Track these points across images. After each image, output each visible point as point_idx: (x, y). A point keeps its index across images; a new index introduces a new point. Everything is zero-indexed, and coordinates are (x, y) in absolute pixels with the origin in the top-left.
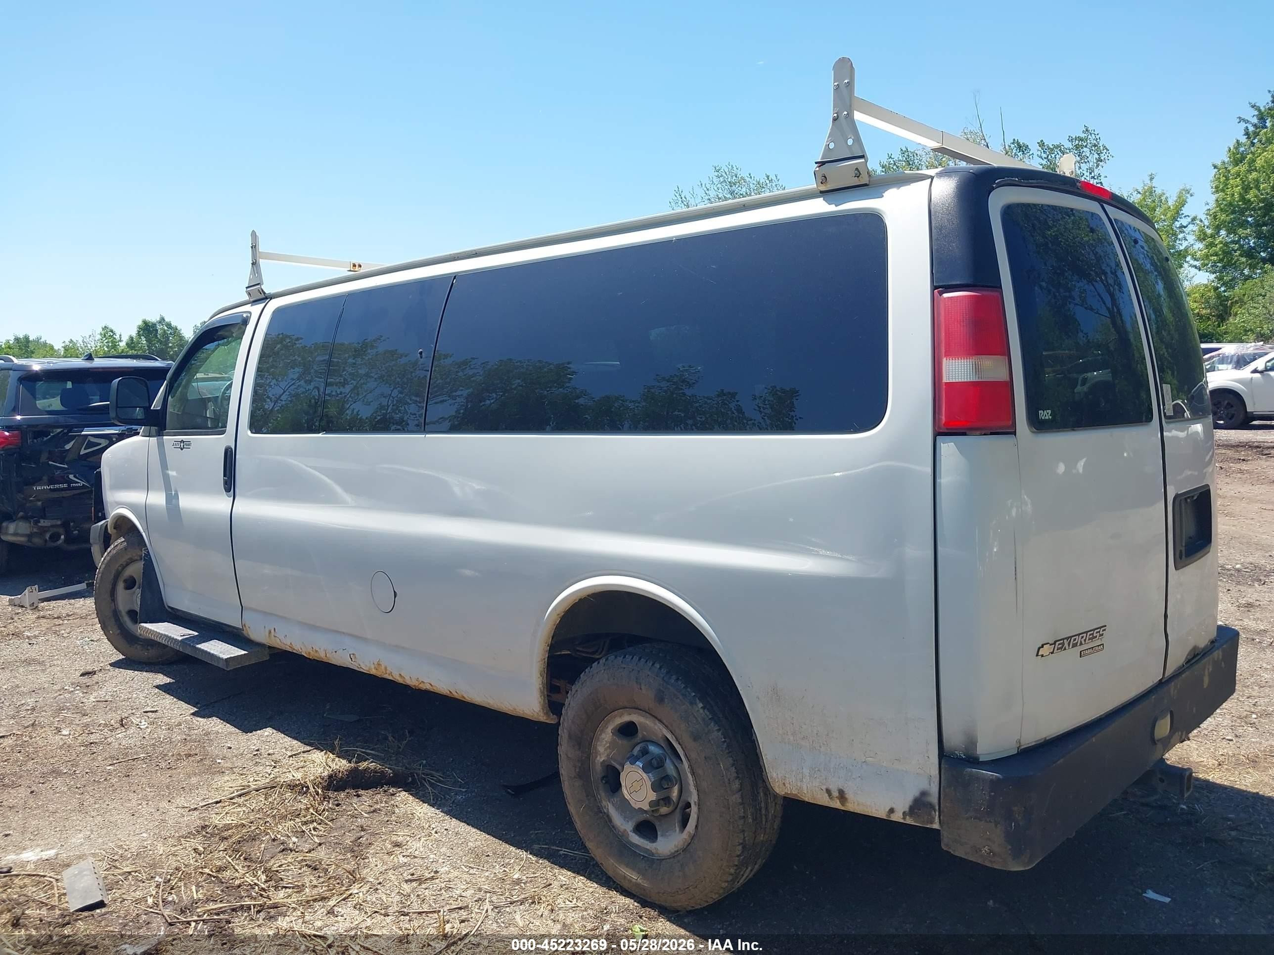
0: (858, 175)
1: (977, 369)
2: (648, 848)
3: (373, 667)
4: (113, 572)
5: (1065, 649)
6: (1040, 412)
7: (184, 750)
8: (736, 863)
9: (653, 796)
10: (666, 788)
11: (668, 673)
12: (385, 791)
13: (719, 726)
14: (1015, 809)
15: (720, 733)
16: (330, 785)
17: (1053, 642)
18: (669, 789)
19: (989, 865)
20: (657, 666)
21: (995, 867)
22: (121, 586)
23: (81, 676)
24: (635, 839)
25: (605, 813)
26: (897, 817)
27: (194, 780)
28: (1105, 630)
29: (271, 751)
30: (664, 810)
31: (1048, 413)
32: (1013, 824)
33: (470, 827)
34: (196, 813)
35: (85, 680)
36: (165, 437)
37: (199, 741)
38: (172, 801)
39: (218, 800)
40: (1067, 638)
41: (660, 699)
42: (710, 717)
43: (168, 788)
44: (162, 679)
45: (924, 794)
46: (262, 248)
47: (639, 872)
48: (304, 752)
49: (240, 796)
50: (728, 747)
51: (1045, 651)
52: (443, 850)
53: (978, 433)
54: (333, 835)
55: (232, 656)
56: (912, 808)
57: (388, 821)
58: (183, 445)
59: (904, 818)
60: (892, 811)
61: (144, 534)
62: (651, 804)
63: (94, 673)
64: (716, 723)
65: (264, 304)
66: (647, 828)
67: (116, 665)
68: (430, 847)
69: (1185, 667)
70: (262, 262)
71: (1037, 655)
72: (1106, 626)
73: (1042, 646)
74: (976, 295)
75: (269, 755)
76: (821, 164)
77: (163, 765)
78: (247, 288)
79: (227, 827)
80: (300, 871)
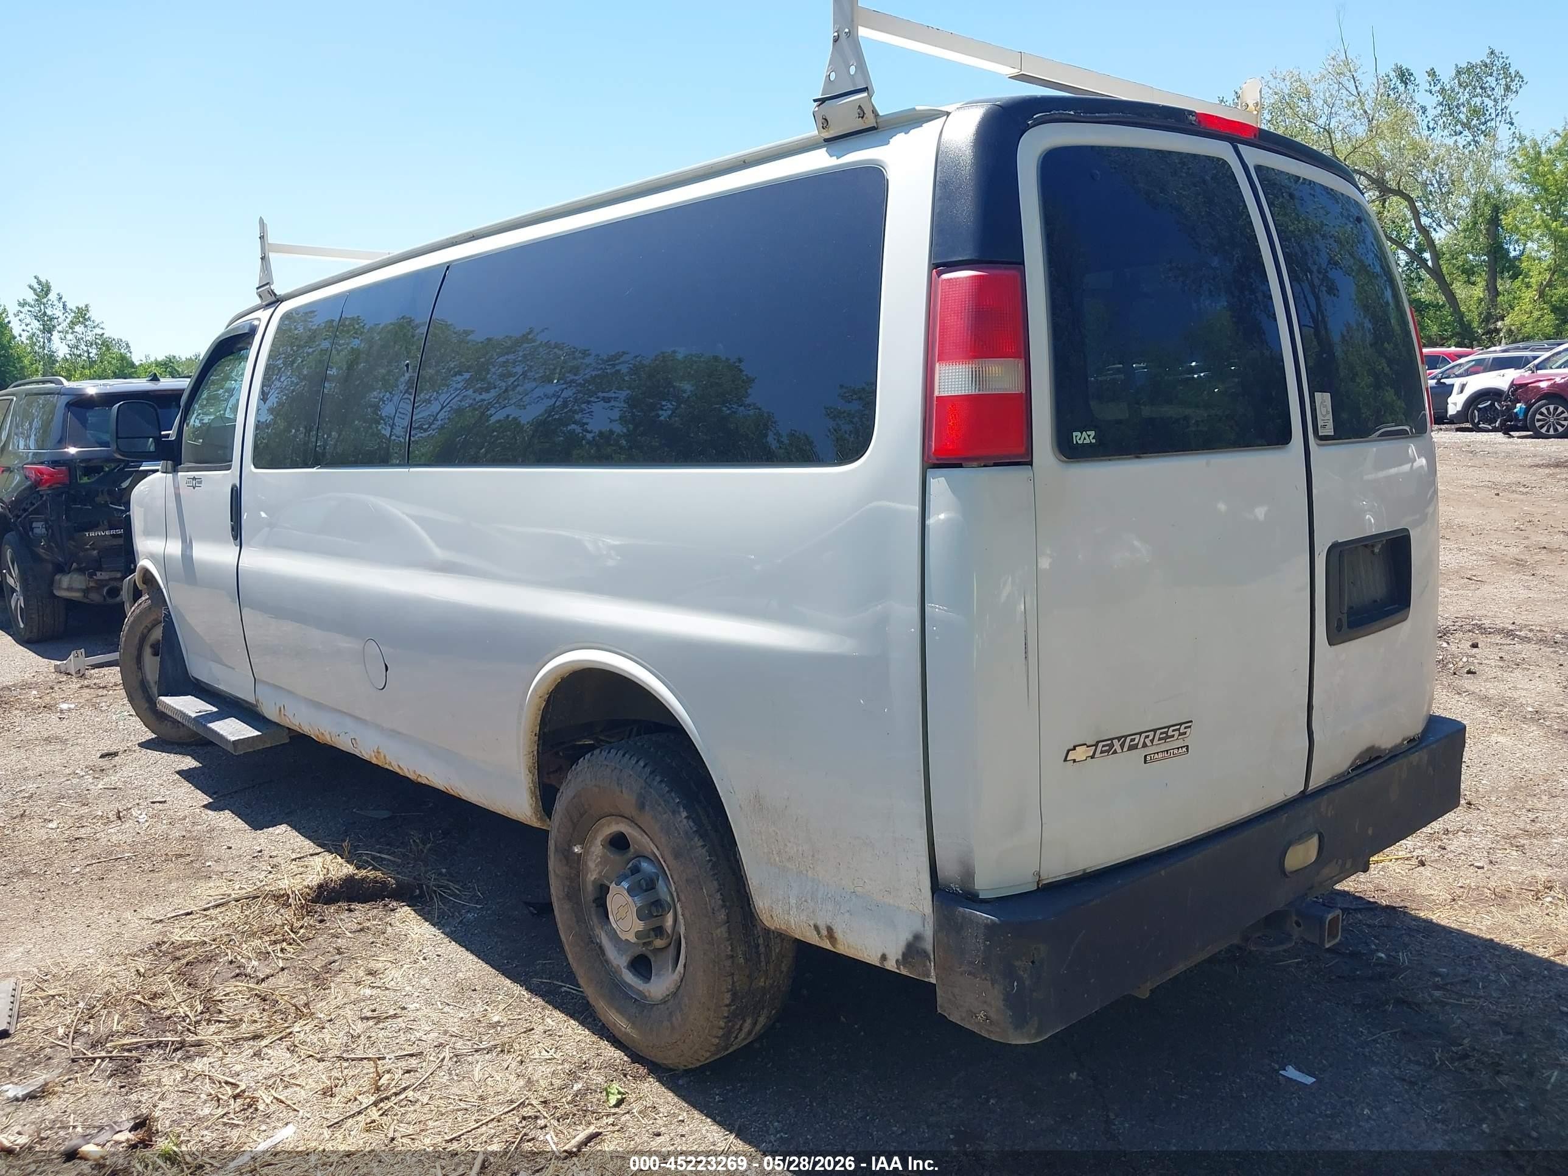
0: (862, 115)
1: (977, 378)
2: (641, 989)
3: (373, 755)
4: (138, 635)
5: (1115, 752)
6: (1075, 434)
7: (177, 848)
8: (726, 1015)
9: (639, 926)
10: (657, 916)
11: (652, 773)
12: (385, 905)
13: (704, 841)
14: (1017, 963)
15: (704, 851)
16: (320, 897)
17: (1094, 743)
18: (662, 916)
19: (984, 1034)
20: (642, 763)
21: (993, 1039)
22: (148, 651)
23: (100, 757)
24: (629, 977)
25: (597, 944)
26: (891, 965)
27: (174, 885)
28: (1190, 727)
29: (274, 854)
30: (659, 943)
31: (1089, 436)
32: (1015, 984)
33: (468, 954)
34: (160, 926)
35: (104, 763)
36: (180, 474)
37: (198, 839)
38: (139, 910)
39: (190, 911)
40: (1119, 739)
41: (641, 807)
42: (695, 829)
43: (141, 894)
44: (189, 763)
45: (917, 937)
46: (271, 239)
47: (631, 1020)
48: (311, 855)
49: (217, 906)
50: (713, 867)
51: (1080, 754)
52: (425, 981)
53: (975, 464)
54: (301, 958)
55: (242, 737)
56: (904, 955)
57: (372, 943)
58: (196, 482)
59: (898, 968)
60: (884, 957)
61: (164, 590)
62: (638, 935)
63: (116, 754)
64: (701, 836)
65: (273, 309)
66: (642, 965)
67: (146, 745)
68: (411, 976)
69: (1349, 776)
70: (272, 256)
71: (1065, 760)
72: (1191, 721)
73: (1074, 748)
74: (981, 276)
75: (271, 857)
76: (821, 101)
77: (148, 866)
78: (258, 288)
79: (187, 945)
80: (246, 1002)
